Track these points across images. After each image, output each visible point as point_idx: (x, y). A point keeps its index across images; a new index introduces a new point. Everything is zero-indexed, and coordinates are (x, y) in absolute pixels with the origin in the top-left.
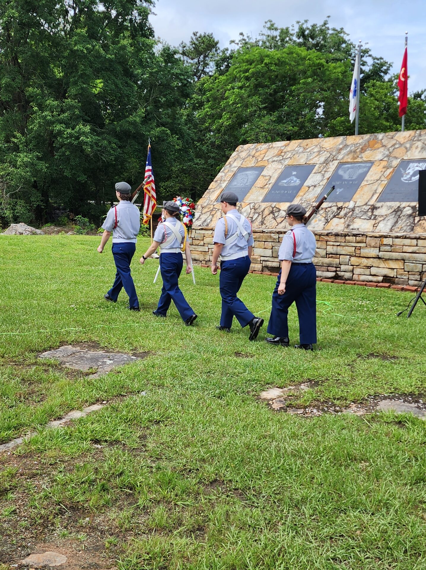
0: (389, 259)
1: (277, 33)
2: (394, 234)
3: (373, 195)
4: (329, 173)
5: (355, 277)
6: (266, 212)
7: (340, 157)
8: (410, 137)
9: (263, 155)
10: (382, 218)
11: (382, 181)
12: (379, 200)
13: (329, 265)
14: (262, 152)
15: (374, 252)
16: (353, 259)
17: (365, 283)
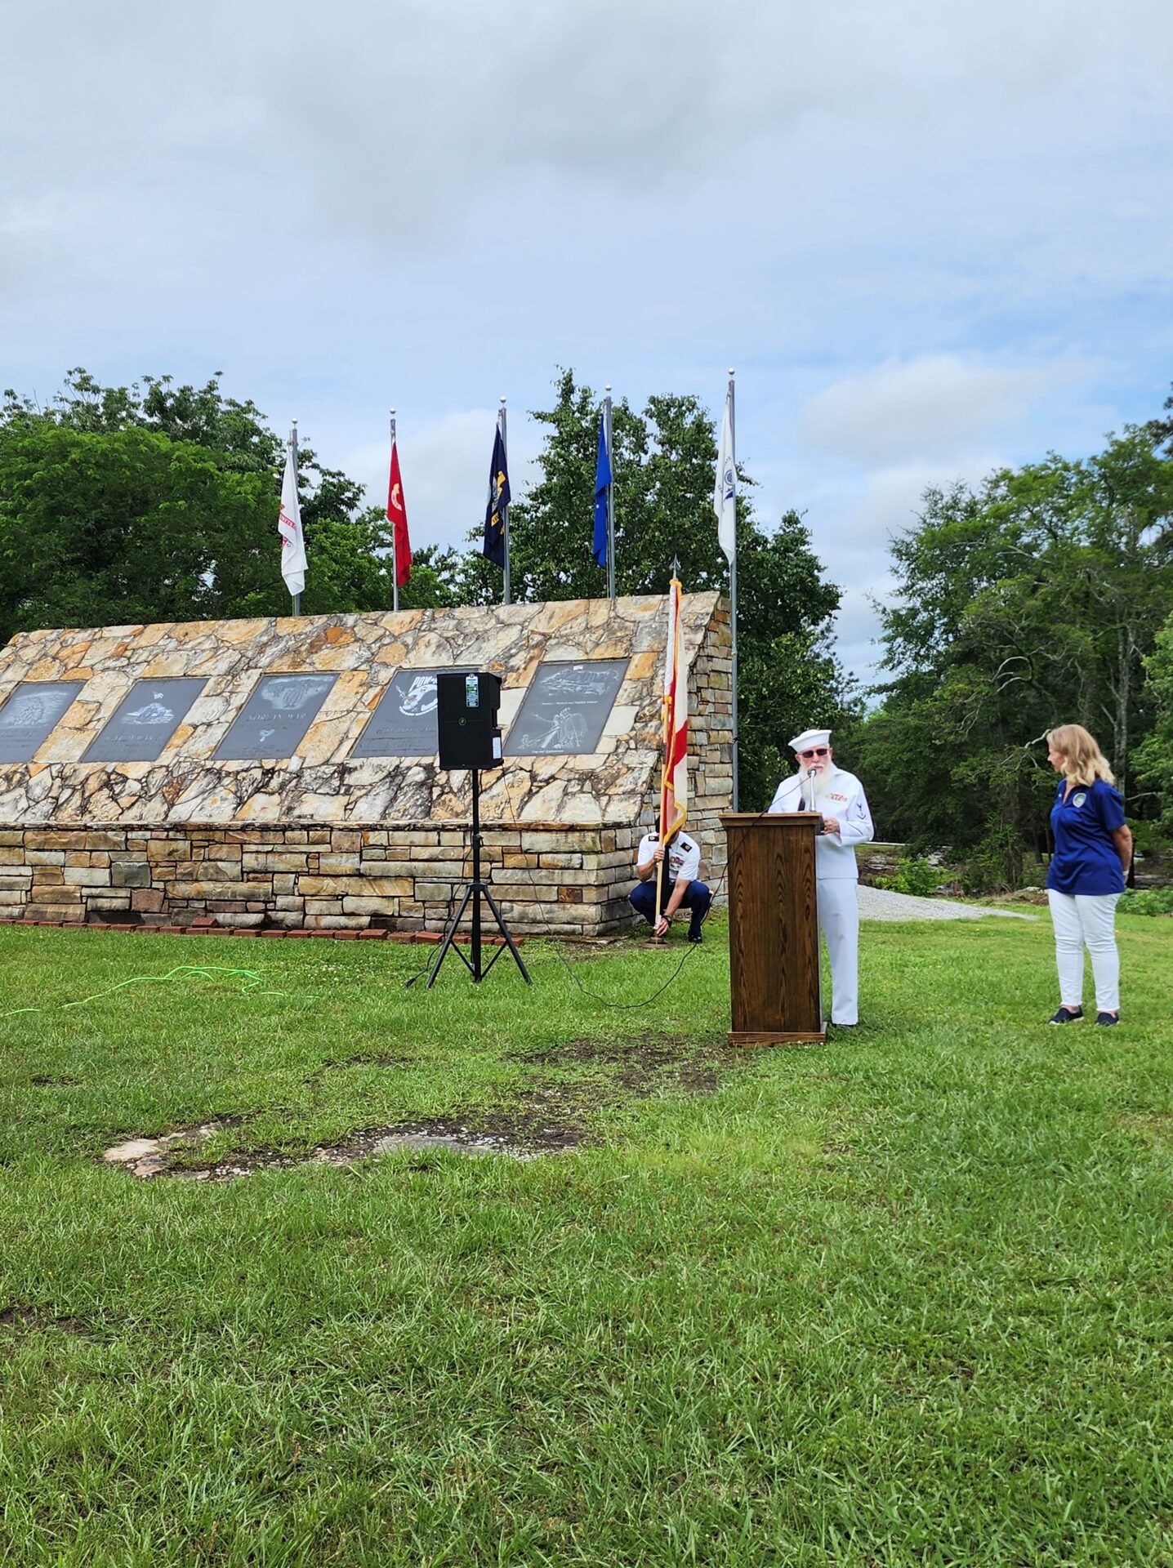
0: (381, 877)
1: (98, 399)
2: (389, 822)
3: (341, 743)
4: (240, 695)
5: (310, 921)
6: (93, 784)
7: (264, 661)
8: (414, 623)
9: (79, 656)
10: (364, 791)
11: (359, 713)
12: (353, 753)
13: (250, 898)
14: (77, 649)
15: (349, 863)
16: (302, 880)
17: (331, 932)
